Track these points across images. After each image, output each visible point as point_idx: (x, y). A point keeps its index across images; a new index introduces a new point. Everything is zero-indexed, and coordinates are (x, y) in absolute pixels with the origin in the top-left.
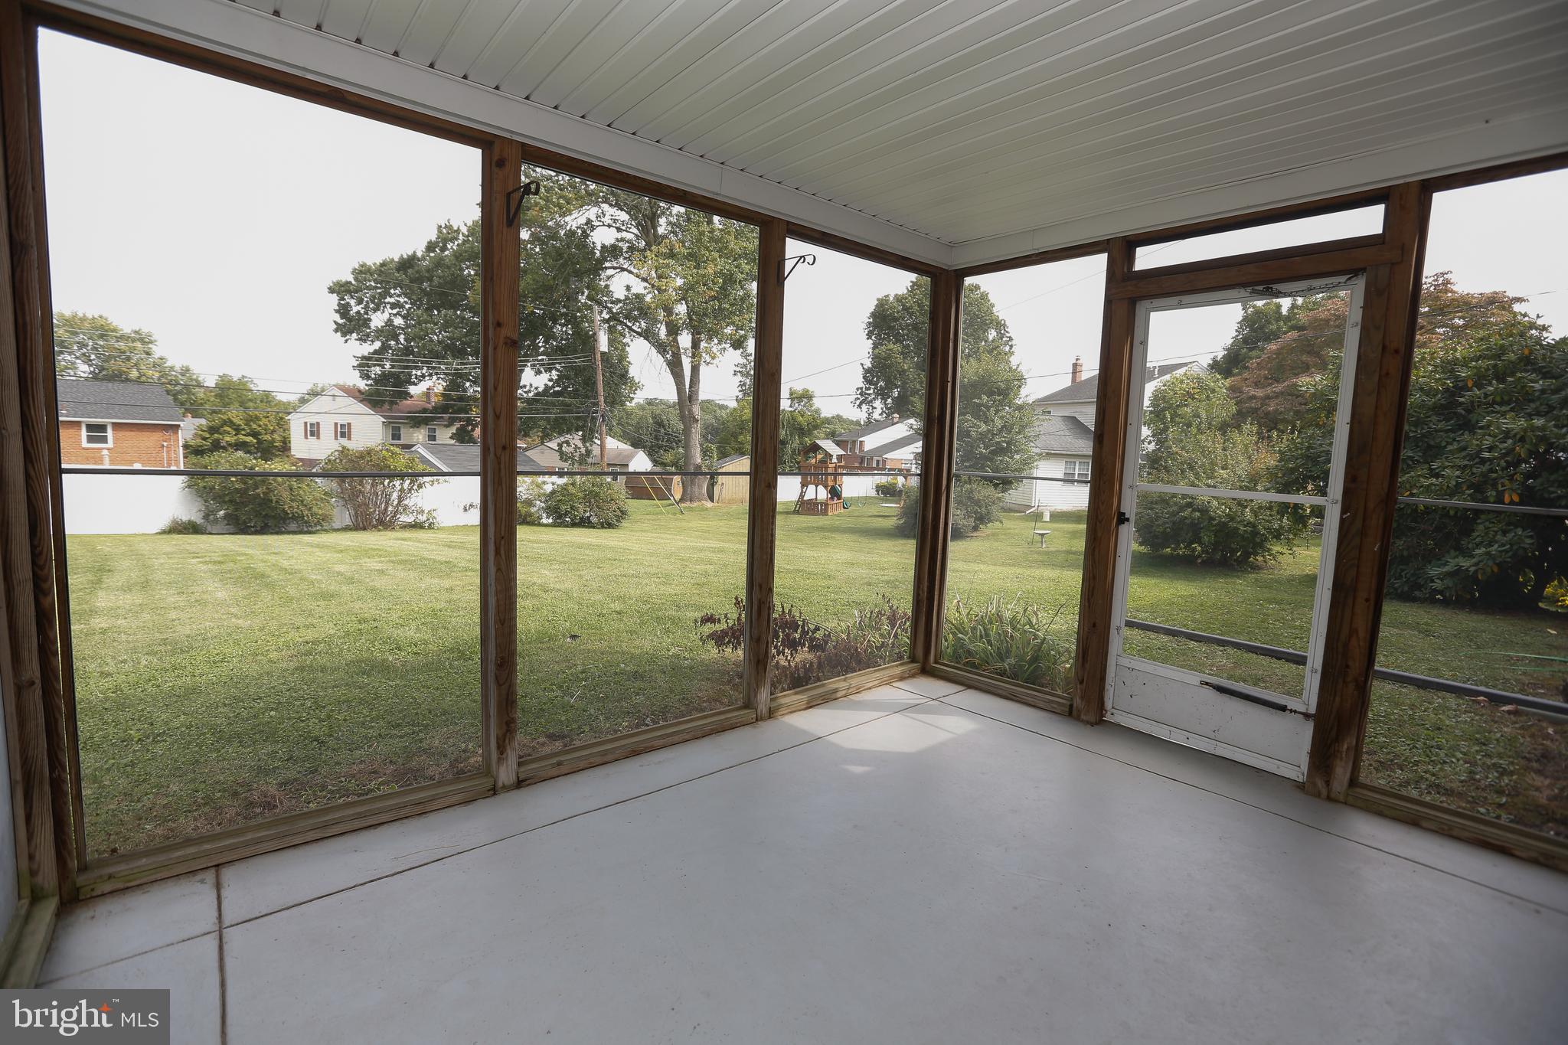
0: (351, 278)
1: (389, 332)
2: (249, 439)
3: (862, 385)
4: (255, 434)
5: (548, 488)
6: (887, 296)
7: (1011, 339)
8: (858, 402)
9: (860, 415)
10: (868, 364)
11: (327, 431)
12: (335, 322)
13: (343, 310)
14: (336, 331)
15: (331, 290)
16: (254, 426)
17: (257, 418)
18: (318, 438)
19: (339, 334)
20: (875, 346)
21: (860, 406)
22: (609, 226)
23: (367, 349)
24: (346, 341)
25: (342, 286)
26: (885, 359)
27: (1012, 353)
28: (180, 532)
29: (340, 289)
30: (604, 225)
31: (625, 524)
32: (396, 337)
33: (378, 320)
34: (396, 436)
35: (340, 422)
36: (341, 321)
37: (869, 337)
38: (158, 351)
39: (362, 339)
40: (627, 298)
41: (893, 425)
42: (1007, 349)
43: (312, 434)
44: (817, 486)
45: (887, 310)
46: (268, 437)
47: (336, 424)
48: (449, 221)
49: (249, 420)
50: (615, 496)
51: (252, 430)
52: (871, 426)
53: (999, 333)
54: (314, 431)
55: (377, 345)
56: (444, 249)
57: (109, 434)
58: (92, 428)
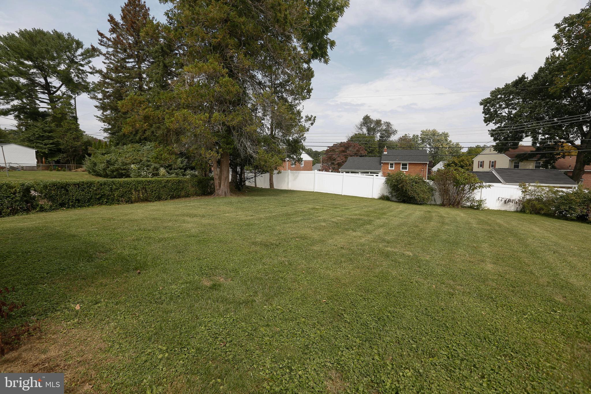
0: (490, 96)
11: (486, 164)
13: (485, 111)
15: (481, 104)
16: (462, 163)
18: (483, 168)
25: (486, 100)
28: (382, 199)
29: (485, 103)
34: (516, 166)
35: (492, 160)
38: (449, 139)
43: (481, 166)
47: (490, 161)
51: (461, 165)
54: (481, 165)
57: (408, 167)
58: (403, 165)
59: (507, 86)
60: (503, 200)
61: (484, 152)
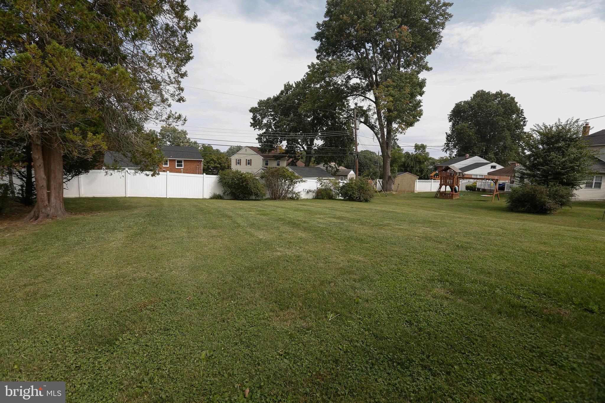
0: (257, 106)
1: (268, 126)
2: (218, 165)
3: (446, 142)
4: (220, 164)
5: (341, 185)
6: (461, 102)
7: (525, 118)
8: (445, 150)
9: (447, 155)
10: (449, 132)
11: (243, 162)
12: (251, 123)
13: (254, 118)
14: (251, 126)
15: (250, 111)
17: (221, 158)
18: (240, 165)
19: (252, 127)
20: (453, 125)
21: (446, 151)
22: (357, 78)
23: (261, 132)
24: (255, 130)
25: (254, 109)
26: (461, 130)
27: (525, 125)
28: (216, 199)
29: (253, 110)
30: (355, 77)
31: (372, 200)
32: (271, 127)
33: (265, 121)
34: (267, 164)
36: (252, 122)
37: (450, 121)
38: (188, 137)
39: (260, 129)
40: (355, 108)
41: (466, 159)
42: (522, 123)
44: (446, 186)
45: (461, 108)
46: (223, 165)
47: (247, 160)
48: (289, 82)
49: (218, 159)
50: (370, 189)
52: (453, 160)
53: (518, 115)
54: (239, 162)
55: (264, 130)
56: (287, 93)
57: (183, 164)
58: (178, 162)
59: (269, 99)
60: (306, 191)
61: (240, 152)
